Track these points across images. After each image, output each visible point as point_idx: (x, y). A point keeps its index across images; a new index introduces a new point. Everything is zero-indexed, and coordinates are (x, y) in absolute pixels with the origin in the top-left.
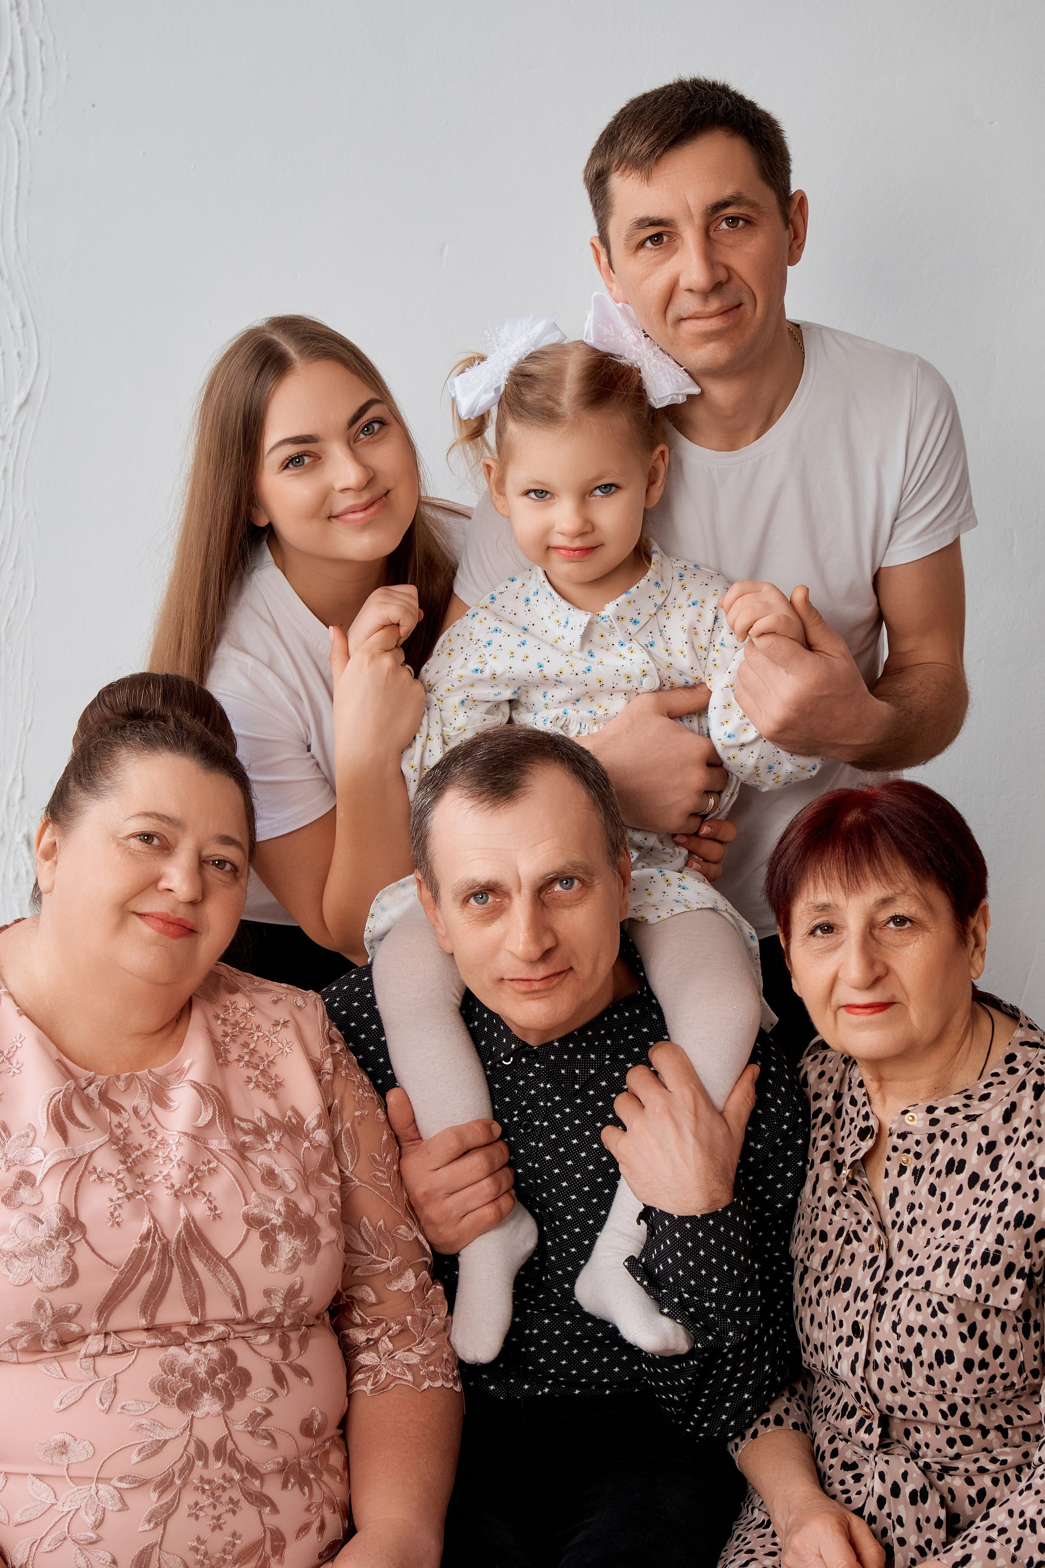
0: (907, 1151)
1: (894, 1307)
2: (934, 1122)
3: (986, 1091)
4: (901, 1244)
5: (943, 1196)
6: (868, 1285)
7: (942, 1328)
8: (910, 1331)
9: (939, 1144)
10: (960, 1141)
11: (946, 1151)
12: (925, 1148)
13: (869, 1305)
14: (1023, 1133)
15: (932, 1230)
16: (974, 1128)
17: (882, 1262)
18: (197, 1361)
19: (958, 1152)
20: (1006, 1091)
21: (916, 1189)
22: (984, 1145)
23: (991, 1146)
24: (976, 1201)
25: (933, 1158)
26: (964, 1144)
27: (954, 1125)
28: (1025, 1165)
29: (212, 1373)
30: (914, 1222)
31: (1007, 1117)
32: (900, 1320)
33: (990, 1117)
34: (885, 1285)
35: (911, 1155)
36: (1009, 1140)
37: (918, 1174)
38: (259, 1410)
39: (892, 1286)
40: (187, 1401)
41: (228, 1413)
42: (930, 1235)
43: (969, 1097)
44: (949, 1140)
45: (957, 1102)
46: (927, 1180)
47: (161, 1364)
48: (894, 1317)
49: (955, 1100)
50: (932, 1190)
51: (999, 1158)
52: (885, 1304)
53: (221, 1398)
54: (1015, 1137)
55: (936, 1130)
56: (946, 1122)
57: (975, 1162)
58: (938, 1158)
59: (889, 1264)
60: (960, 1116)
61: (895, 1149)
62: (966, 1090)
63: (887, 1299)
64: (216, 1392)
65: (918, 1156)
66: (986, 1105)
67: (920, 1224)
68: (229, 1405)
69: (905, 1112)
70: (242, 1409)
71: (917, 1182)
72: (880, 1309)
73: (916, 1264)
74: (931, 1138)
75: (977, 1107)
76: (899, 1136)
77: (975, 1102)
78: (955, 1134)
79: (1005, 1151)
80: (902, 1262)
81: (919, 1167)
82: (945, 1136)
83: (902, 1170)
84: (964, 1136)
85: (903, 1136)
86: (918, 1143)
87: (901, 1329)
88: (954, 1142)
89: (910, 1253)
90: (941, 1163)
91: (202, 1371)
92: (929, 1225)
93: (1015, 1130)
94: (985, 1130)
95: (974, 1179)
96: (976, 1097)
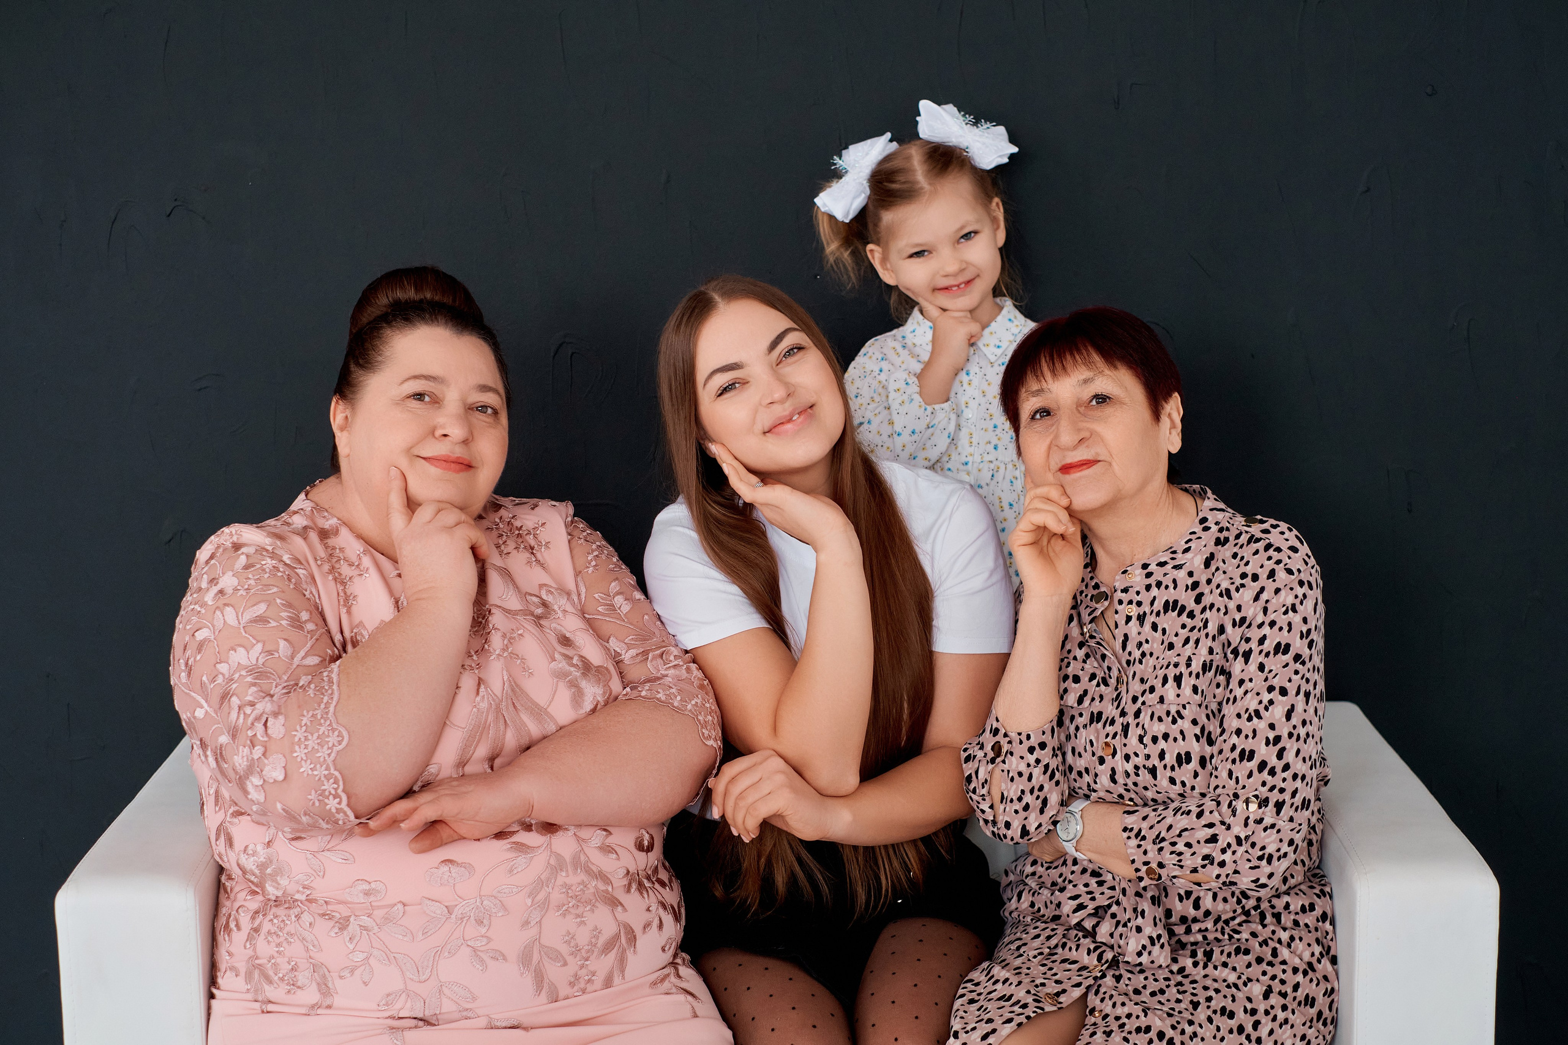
0: (1130, 602)
1: (1138, 724)
2: (1149, 575)
3: (1187, 546)
4: (1136, 674)
5: (1164, 631)
6: (1116, 713)
7: (1182, 733)
8: (1155, 739)
9: (1155, 591)
10: (1171, 586)
11: (1161, 596)
12: (1145, 597)
13: (1118, 727)
15: (1159, 659)
16: (1181, 574)
19: (1170, 595)
20: (1203, 543)
21: (1142, 630)
22: (1190, 585)
23: (1196, 585)
24: (1185, 627)
25: (1152, 603)
26: (1174, 588)
27: (1165, 575)
30: (1142, 656)
31: (1206, 564)
32: (1145, 733)
33: (1192, 564)
34: (1127, 709)
35: (1134, 604)
36: (1210, 582)
37: (1141, 618)
39: (1133, 709)
42: (1156, 662)
43: (1174, 552)
44: (1162, 587)
45: (1165, 557)
46: (1150, 620)
48: (1140, 731)
49: (1162, 556)
50: (1154, 627)
51: (1201, 594)
52: (1130, 723)
54: (1214, 579)
55: (1151, 581)
56: (1158, 575)
57: (1187, 599)
58: (1156, 603)
59: (1128, 692)
60: (1169, 567)
61: (1120, 603)
62: (1171, 548)
63: (1131, 718)
65: (1139, 604)
66: (1189, 555)
67: (1148, 656)
69: (1125, 572)
71: (1142, 625)
72: (1126, 728)
73: (1147, 686)
74: (1148, 588)
75: (1181, 559)
76: (1122, 592)
77: (1179, 555)
78: (1166, 581)
79: (1208, 590)
80: (1136, 688)
81: (1141, 613)
82: (1159, 584)
83: (1129, 619)
84: (1174, 581)
85: (1125, 590)
86: (1138, 593)
88: (1166, 588)
89: (1142, 681)
90: (1158, 605)
92: (1155, 656)
93: (1214, 574)
94: (1190, 574)
95: (1183, 611)
96: (1180, 551)
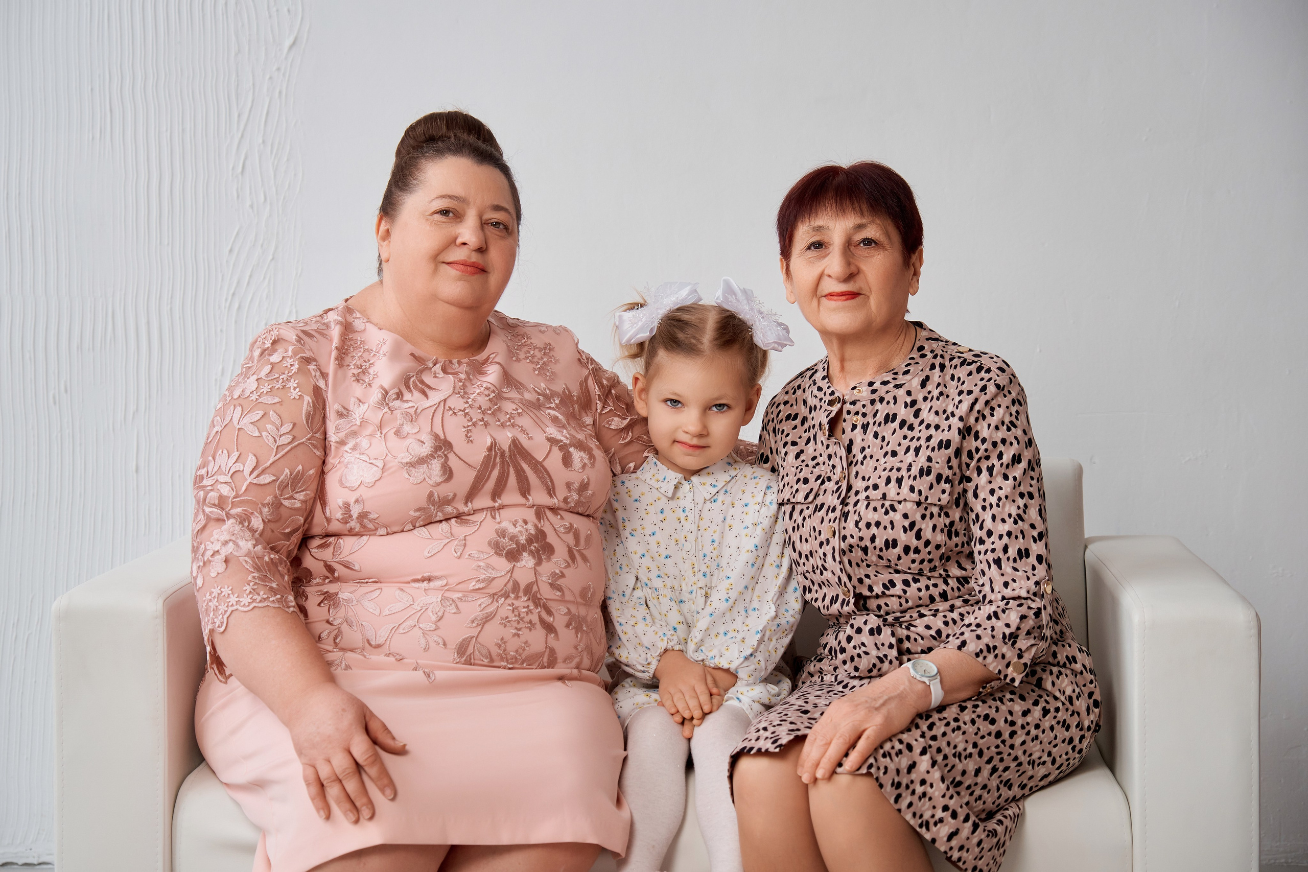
0: (857, 413)
1: (855, 512)
2: (874, 391)
3: (907, 369)
4: (857, 473)
5: (883, 438)
6: (836, 503)
7: (892, 523)
8: (868, 525)
10: (892, 401)
11: (883, 410)
12: (869, 409)
13: (837, 514)
14: (936, 393)
15: (877, 460)
16: (901, 392)
17: (844, 487)
18: (520, 532)
19: (891, 409)
20: (920, 368)
21: (865, 437)
22: (909, 402)
23: (914, 403)
24: (905, 437)
25: (875, 415)
26: (895, 403)
27: (887, 392)
28: (941, 412)
29: (530, 541)
30: (865, 457)
31: (923, 384)
32: (860, 519)
33: (911, 385)
34: (848, 501)
35: (860, 415)
36: (925, 399)
37: (865, 427)
38: (557, 571)
39: (852, 501)
40: (513, 556)
41: (537, 568)
42: (876, 464)
43: (896, 373)
44: (885, 402)
45: (889, 377)
46: (872, 429)
47: (497, 531)
48: (856, 518)
49: (887, 376)
50: (876, 435)
51: (919, 410)
52: (849, 511)
53: (534, 557)
54: (930, 397)
55: (875, 396)
56: (882, 390)
57: (904, 413)
58: (878, 415)
59: (849, 488)
60: (891, 386)
61: (849, 413)
62: (893, 369)
63: (850, 508)
64: (531, 553)
65: (864, 415)
66: (908, 377)
67: (868, 458)
68: (539, 563)
69: (854, 388)
70: (547, 568)
71: (865, 433)
72: (845, 515)
73: (870, 483)
74: (873, 402)
75: (901, 379)
76: (851, 404)
77: (900, 376)
78: (889, 397)
79: (924, 406)
80: (859, 484)
81: (865, 423)
82: (882, 400)
83: (854, 427)
84: (895, 398)
85: (853, 403)
86: (864, 406)
87: (862, 525)
88: (888, 403)
89: (864, 478)
90: (880, 417)
91: (523, 539)
92: (875, 458)
93: (929, 392)
94: (909, 393)
95: (903, 423)
96: (901, 373)
